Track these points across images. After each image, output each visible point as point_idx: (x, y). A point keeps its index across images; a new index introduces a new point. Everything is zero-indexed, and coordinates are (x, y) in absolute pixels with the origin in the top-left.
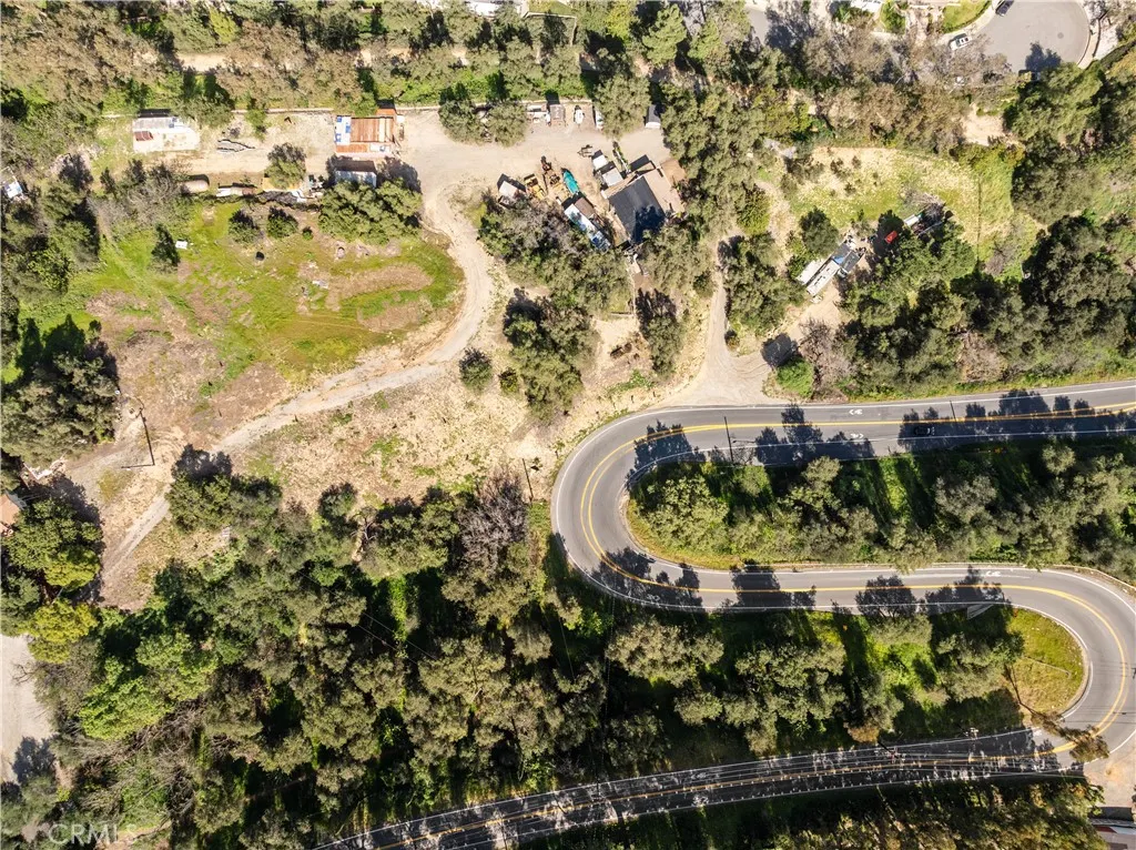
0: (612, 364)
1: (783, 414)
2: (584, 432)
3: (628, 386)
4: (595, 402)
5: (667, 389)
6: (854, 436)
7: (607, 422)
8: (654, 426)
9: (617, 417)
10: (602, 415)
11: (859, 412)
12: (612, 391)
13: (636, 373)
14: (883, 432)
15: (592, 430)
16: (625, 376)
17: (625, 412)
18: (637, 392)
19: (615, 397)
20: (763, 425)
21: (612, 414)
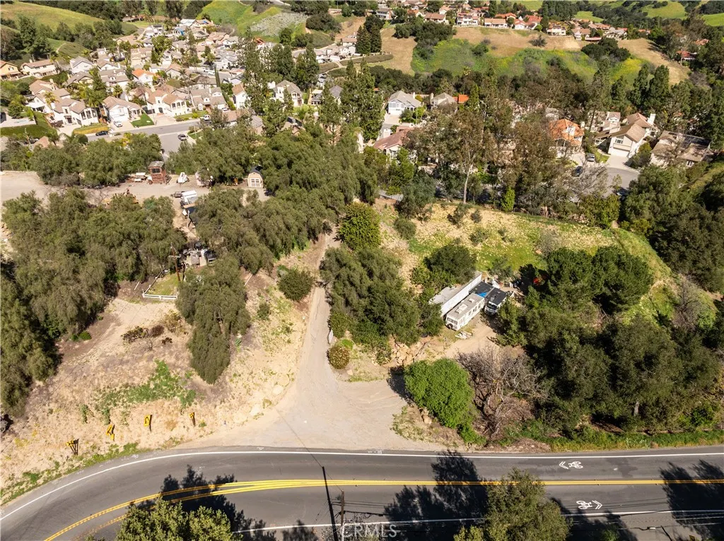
0: (122, 349)
1: (435, 467)
2: (35, 477)
3: (145, 394)
4: (75, 416)
5: (220, 411)
6: (584, 505)
7: (90, 465)
8: (180, 476)
9: (114, 456)
10: (83, 447)
11: (576, 465)
12: (112, 397)
13: (162, 370)
14: (638, 498)
15: (53, 475)
16: (141, 375)
17: (131, 448)
18: (162, 409)
19: (117, 412)
20: (399, 483)
21: (104, 450)
